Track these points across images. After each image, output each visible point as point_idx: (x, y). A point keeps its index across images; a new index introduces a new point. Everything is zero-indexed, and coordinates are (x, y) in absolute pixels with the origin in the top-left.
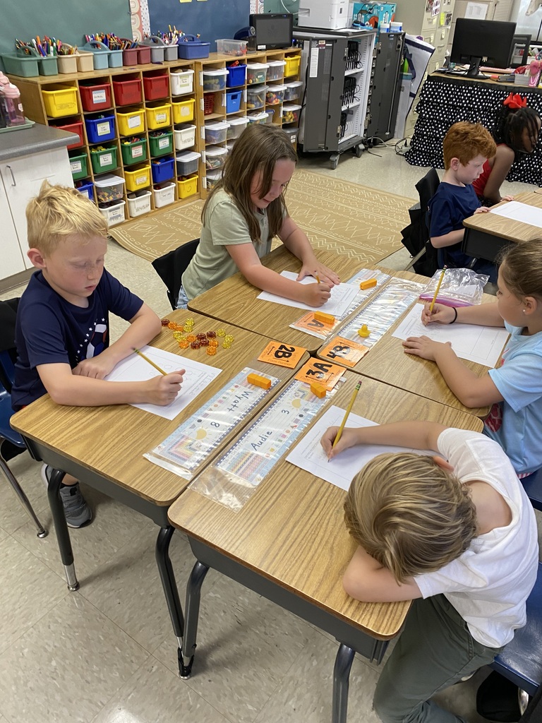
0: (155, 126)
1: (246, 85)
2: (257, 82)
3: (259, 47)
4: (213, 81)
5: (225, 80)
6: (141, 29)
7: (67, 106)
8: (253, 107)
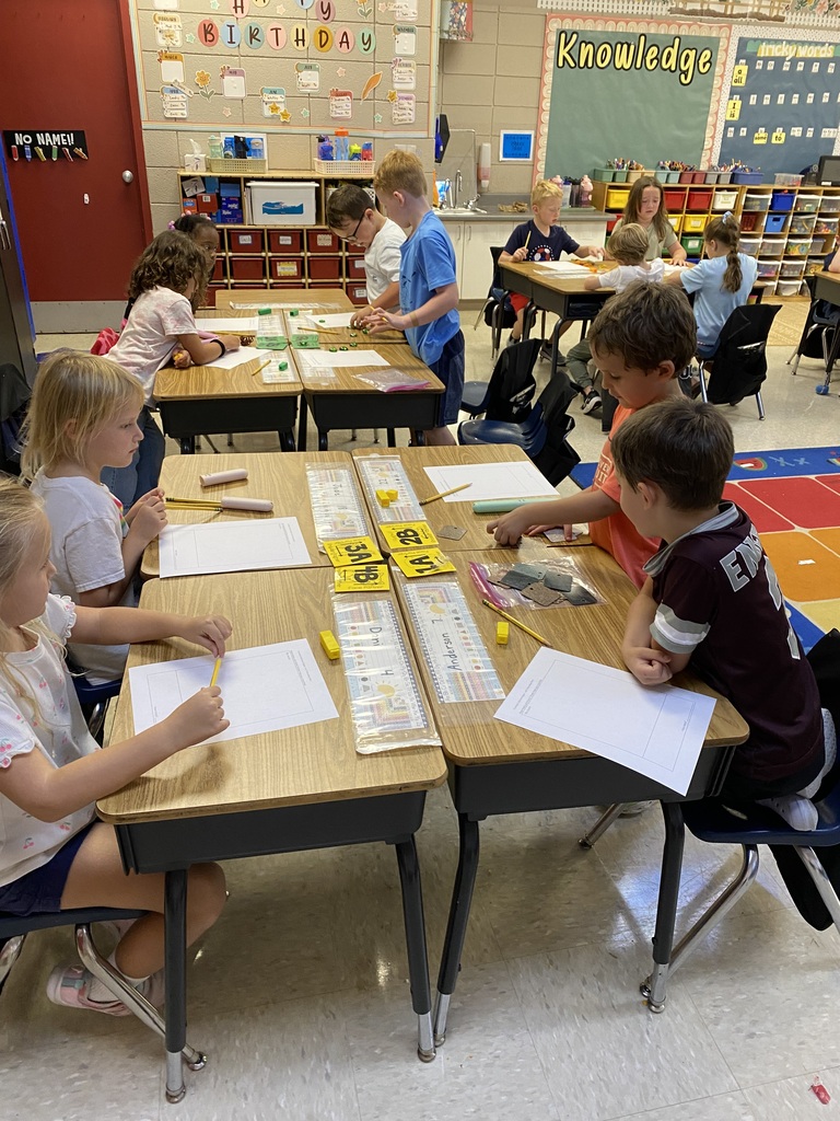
0: (689, 229)
1: (793, 211)
2: (806, 210)
3: (823, 183)
4: (754, 203)
5: (769, 203)
6: (709, 160)
7: (621, 201)
8: (796, 231)
